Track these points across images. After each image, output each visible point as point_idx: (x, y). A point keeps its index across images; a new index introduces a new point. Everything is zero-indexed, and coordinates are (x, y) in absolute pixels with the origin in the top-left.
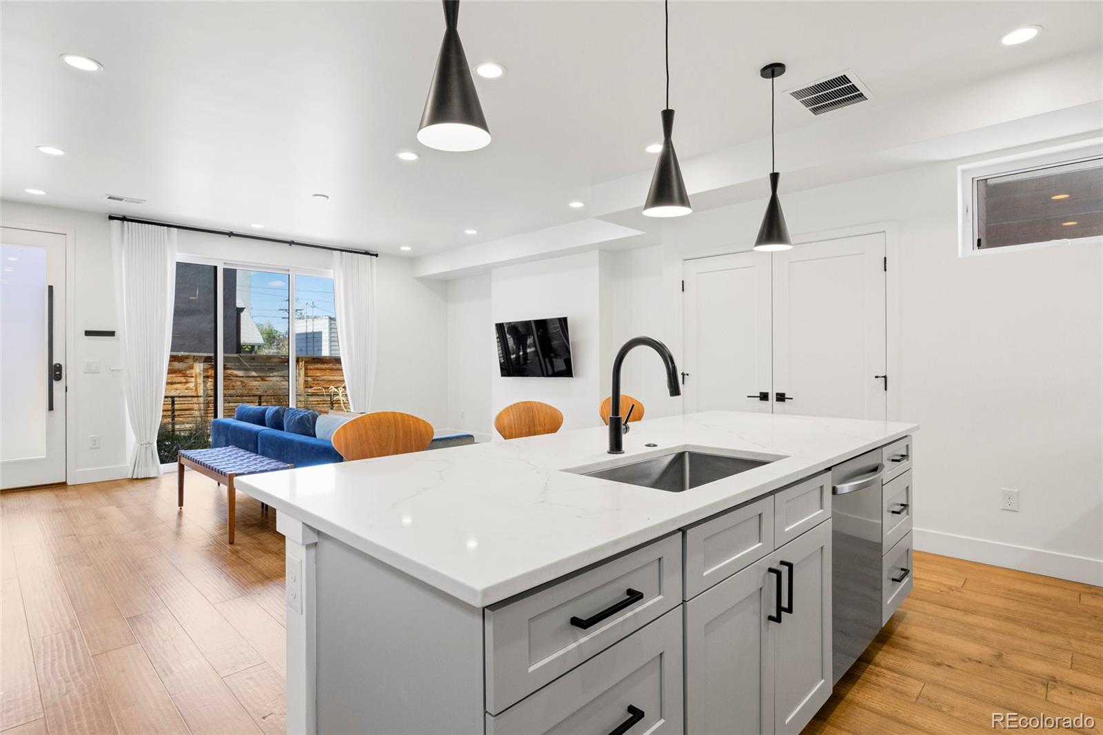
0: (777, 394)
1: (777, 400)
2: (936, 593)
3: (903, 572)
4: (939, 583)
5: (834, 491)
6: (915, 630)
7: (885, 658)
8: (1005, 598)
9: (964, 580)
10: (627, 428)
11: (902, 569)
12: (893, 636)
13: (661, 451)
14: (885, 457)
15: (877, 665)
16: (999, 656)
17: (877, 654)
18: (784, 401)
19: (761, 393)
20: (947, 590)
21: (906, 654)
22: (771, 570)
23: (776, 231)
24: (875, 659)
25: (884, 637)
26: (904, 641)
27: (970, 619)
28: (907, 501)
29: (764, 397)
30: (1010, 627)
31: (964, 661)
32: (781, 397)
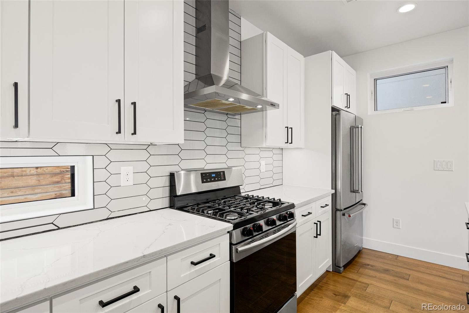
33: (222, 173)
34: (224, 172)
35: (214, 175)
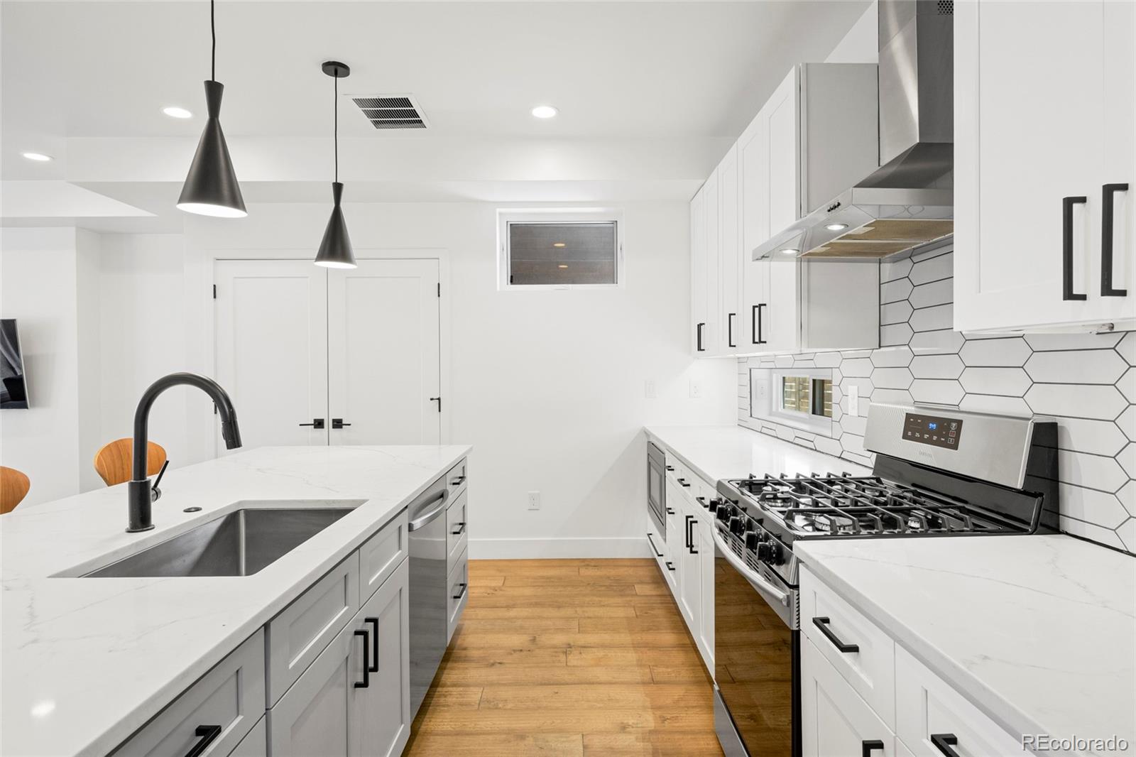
0: (334, 421)
1: (333, 428)
2: (484, 597)
3: (462, 587)
4: (486, 587)
5: (410, 527)
6: (472, 640)
7: (450, 676)
8: (534, 586)
9: (503, 578)
10: (157, 493)
11: (461, 585)
12: (455, 651)
13: (208, 516)
14: (448, 482)
15: (444, 686)
16: (534, 640)
17: (443, 674)
18: (341, 428)
19: (315, 420)
20: (492, 591)
21: (467, 665)
22: (357, 633)
23: (339, 247)
24: (443, 679)
25: (449, 656)
26: (463, 653)
27: (513, 613)
28: (464, 519)
29: (319, 424)
30: (537, 611)
31: (511, 654)
32: (338, 424)
33: (954, 425)
34: (960, 423)
35: (935, 425)
